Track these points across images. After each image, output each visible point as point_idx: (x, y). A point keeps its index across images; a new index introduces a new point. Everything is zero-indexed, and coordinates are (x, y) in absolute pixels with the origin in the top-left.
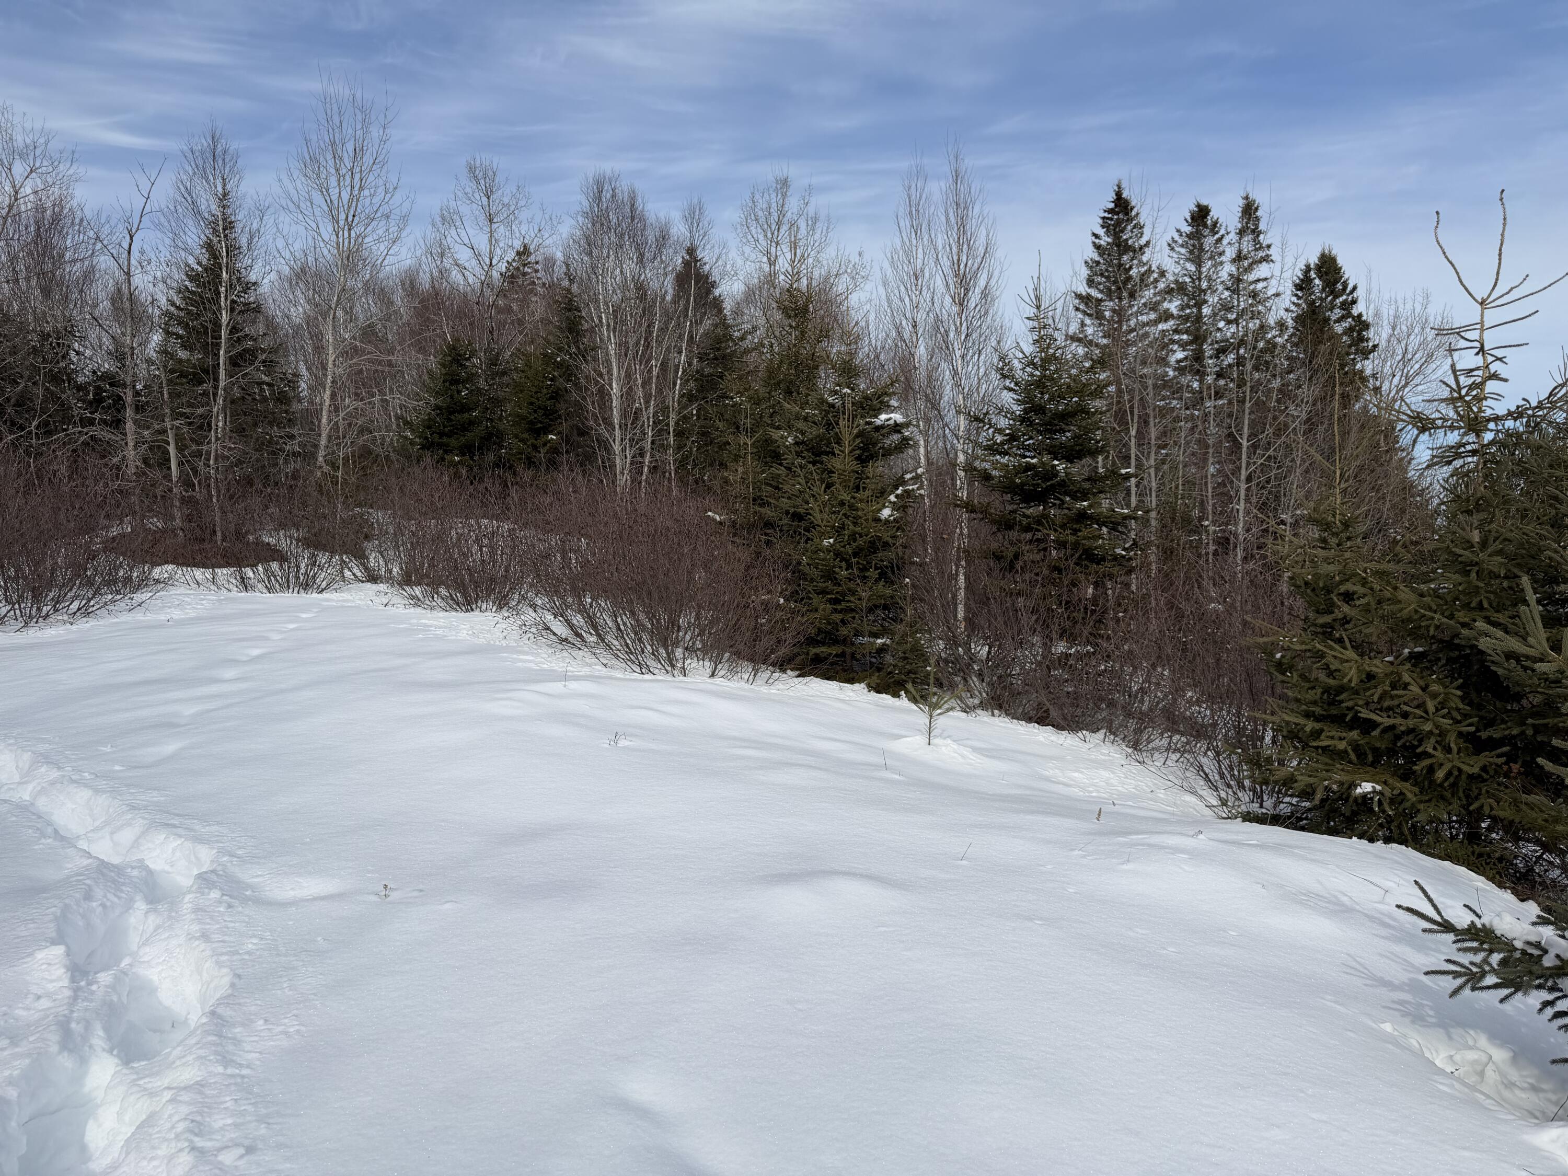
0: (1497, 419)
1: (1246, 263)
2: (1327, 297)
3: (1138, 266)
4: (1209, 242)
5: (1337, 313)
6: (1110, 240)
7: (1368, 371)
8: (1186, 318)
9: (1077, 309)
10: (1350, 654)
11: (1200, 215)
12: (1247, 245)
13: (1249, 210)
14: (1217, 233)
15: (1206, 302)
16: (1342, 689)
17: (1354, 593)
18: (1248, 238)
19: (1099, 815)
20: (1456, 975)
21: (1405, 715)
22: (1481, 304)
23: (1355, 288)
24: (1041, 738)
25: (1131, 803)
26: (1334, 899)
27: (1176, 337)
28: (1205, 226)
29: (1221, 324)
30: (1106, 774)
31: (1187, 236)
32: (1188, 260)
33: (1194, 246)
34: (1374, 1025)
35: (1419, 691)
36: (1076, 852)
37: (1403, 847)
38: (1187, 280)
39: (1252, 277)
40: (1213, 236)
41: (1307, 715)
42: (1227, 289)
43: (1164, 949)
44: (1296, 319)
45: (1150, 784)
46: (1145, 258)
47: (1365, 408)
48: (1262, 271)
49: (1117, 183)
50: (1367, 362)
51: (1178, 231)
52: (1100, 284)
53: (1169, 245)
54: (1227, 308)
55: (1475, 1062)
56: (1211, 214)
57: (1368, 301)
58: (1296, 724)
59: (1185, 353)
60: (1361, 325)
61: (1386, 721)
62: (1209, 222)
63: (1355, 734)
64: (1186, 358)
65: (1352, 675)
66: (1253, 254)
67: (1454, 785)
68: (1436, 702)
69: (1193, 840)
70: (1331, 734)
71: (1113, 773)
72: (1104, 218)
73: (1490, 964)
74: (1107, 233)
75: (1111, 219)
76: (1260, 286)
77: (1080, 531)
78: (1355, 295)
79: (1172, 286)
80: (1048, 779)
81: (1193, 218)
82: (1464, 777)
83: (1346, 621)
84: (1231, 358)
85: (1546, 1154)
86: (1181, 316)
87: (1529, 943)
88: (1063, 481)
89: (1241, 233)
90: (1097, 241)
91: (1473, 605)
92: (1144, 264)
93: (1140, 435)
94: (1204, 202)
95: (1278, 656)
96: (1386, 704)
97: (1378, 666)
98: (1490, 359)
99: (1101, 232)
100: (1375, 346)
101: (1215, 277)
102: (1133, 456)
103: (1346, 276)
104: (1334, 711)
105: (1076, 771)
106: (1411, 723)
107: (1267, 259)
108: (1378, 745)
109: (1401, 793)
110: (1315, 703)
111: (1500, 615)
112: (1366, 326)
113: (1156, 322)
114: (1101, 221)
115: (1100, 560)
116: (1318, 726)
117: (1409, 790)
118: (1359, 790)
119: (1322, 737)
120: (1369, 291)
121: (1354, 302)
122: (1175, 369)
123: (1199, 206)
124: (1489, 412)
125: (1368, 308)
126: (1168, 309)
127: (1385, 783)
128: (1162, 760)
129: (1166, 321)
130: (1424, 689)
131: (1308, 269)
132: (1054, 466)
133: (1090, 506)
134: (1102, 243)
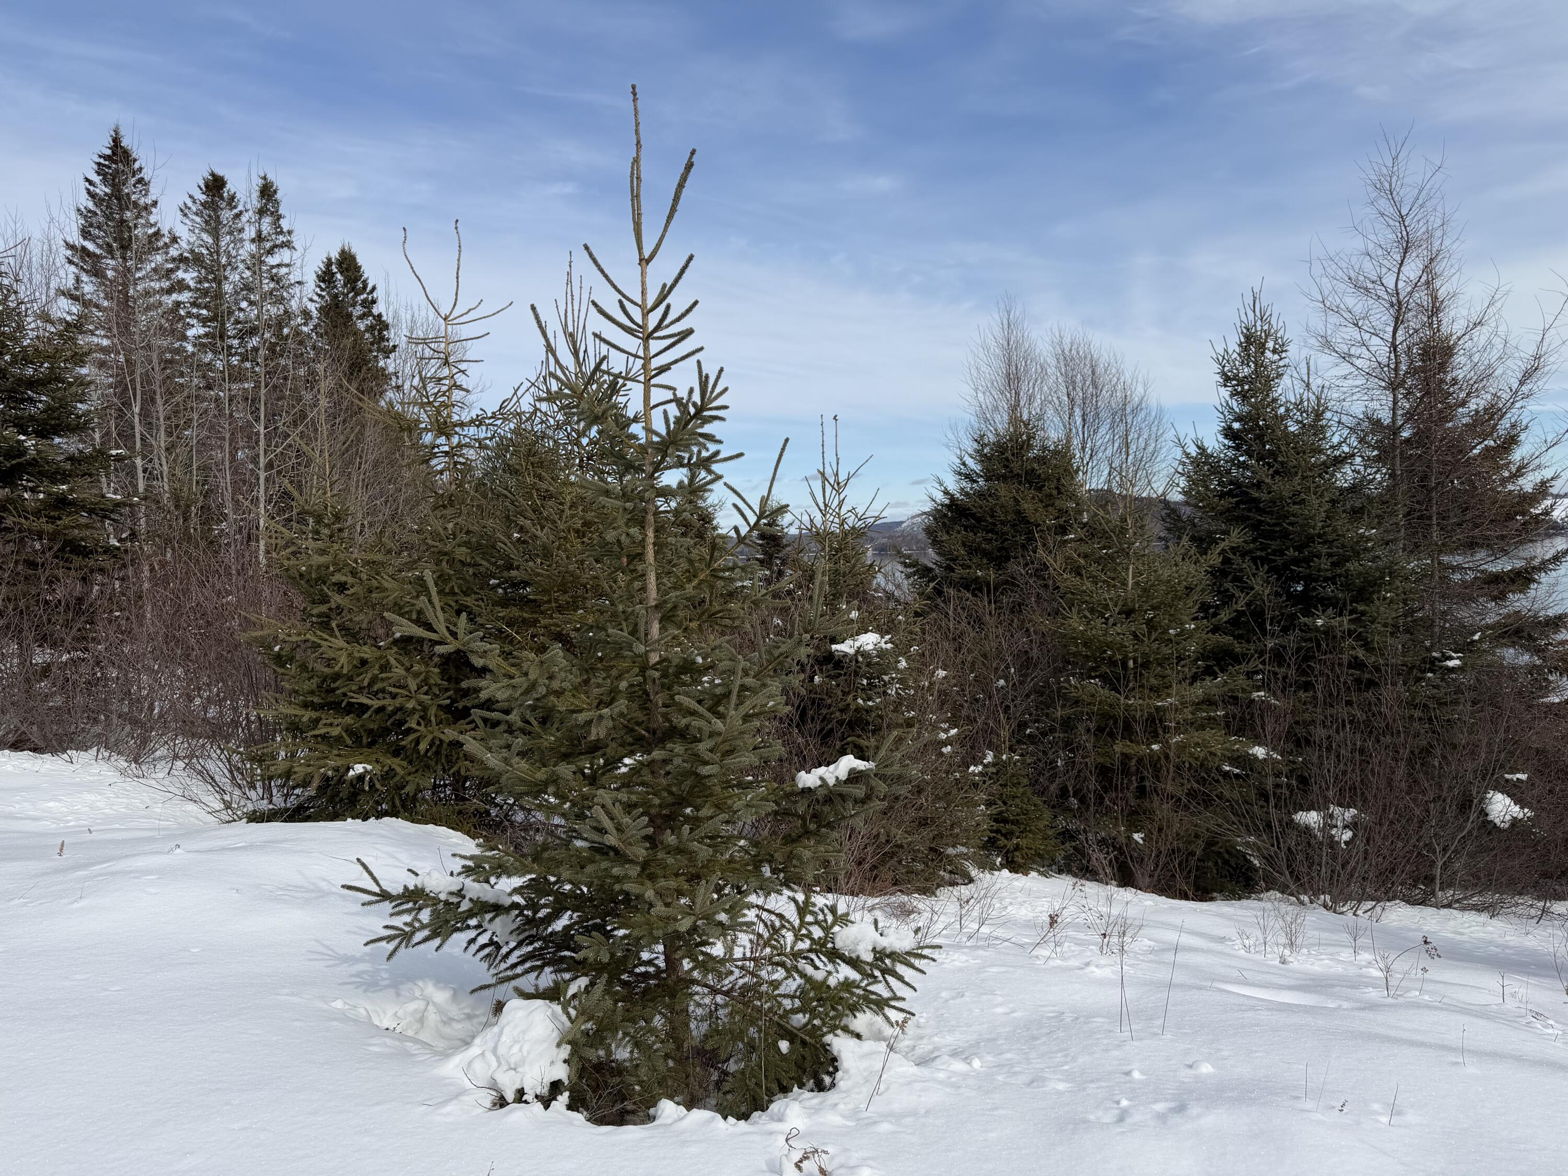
0: (462, 425)
1: (268, 245)
2: (349, 293)
3: (144, 226)
4: (226, 215)
5: (358, 311)
6: (107, 190)
7: (391, 369)
8: (205, 292)
9: (70, 262)
10: (341, 643)
11: (215, 185)
12: (266, 224)
13: (267, 192)
14: (235, 207)
15: (226, 278)
16: (337, 676)
17: (346, 583)
18: (267, 221)
19: (61, 850)
20: (389, 939)
21: (394, 696)
22: (445, 319)
23: (374, 288)
24: (9, 768)
25: (117, 826)
26: (312, 887)
27: (195, 311)
28: (222, 198)
29: (244, 304)
30: (90, 797)
31: (202, 204)
32: (203, 230)
33: (210, 216)
34: (325, 1006)
35: (403, 672)
36: (16, 901)
37: (394, 819)
38: (205, 252)
39: (272, 260)
40: (231, 210)
41: (305, 705)
42: (248, 268)
43: (106, 990)
44: (320, 310)
45: (147, 799)
46: (152, 219)
47: (391, 403)
48: (284, 256)
49: (114, 127)
50: (389, 361)
51: (191, 197)
52: (99, 237)
53: (182, 210)
54: (248, 288)
55: (416, 1011)
56: (228, 186)
57: (388, 304)
58: (296, 716)
59: (207, 329)
60: (381, 325)
61: (376, 704)
62: (225, 195)
63: (349, 720)
64: (206, 335)
65: (343, 663)
66: (274, 237)
67: (437, 753)
68: (418, 680)
69: (169, 856)
70: (328, 721)
71: (100, 794)
72: (99, 164)
73: (419, 921)
74: (105, 181)
75: (109, 168)
76: (284, 270)
77: (60, 519)
78: (375, 295)
79: (186, 254)
80: (11, 817)
81: (207, 186)
82: (445, 746)
83: (339, 610)
84: (254, 341)
85: (447, 1081)
86: (199, 289)
87: (451, 893)
88: (34, 459)
89: (261, 212)
90: (92, 188)
91: (447, 590)
92: (152, 225)
93: (145, 414)
94: (219, 172)
95: (277, 648)
96: (375, 688)
97: (367, 652)
98: (456, 370)
99: (97, 179)
100: (395, 347)
101: (234, 253)
102: (138, 436)
103: (365, 276)
104: (330, 699)
105: (52, 800)
106: (398, 702)
107: (287, 245)
108: (371, 726)
109: (392, 770)
110: (312, 692)
111: (468, 599)
112: (386, 327)
113: (169, 291)
114: (96, 167)
115: (85, 553)
116: (314, 715)
117: (396, 763)
118: (351, 773)
119: (320, 726)
120: (388, 294)
121: (374, 302)
122: (195, 345)
123: (213, 175)
124: (455, 418)
125: (387, 309)
126: (183, 280)
127: (377, 761)
128: (167, 770)
129: (180, 292)
130: (407, 670)
131: (329, 263)
132: (19, 441)
133: (71, 490)
134: (98, 191)
